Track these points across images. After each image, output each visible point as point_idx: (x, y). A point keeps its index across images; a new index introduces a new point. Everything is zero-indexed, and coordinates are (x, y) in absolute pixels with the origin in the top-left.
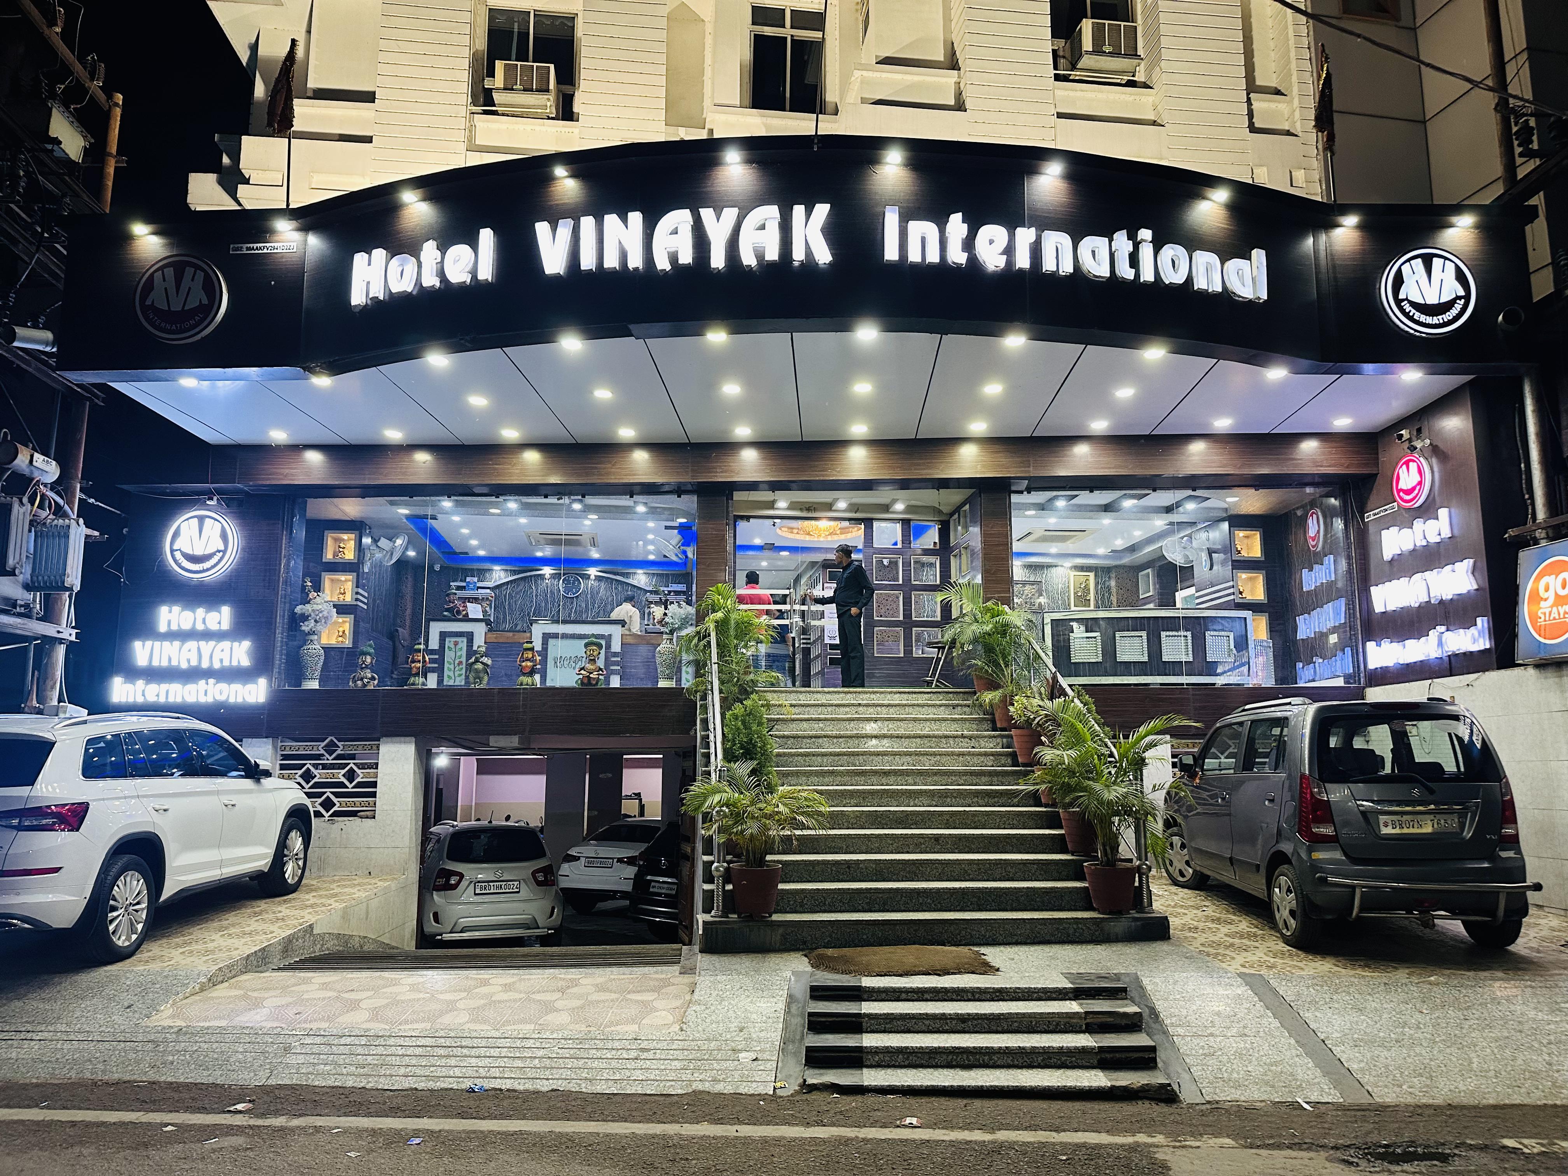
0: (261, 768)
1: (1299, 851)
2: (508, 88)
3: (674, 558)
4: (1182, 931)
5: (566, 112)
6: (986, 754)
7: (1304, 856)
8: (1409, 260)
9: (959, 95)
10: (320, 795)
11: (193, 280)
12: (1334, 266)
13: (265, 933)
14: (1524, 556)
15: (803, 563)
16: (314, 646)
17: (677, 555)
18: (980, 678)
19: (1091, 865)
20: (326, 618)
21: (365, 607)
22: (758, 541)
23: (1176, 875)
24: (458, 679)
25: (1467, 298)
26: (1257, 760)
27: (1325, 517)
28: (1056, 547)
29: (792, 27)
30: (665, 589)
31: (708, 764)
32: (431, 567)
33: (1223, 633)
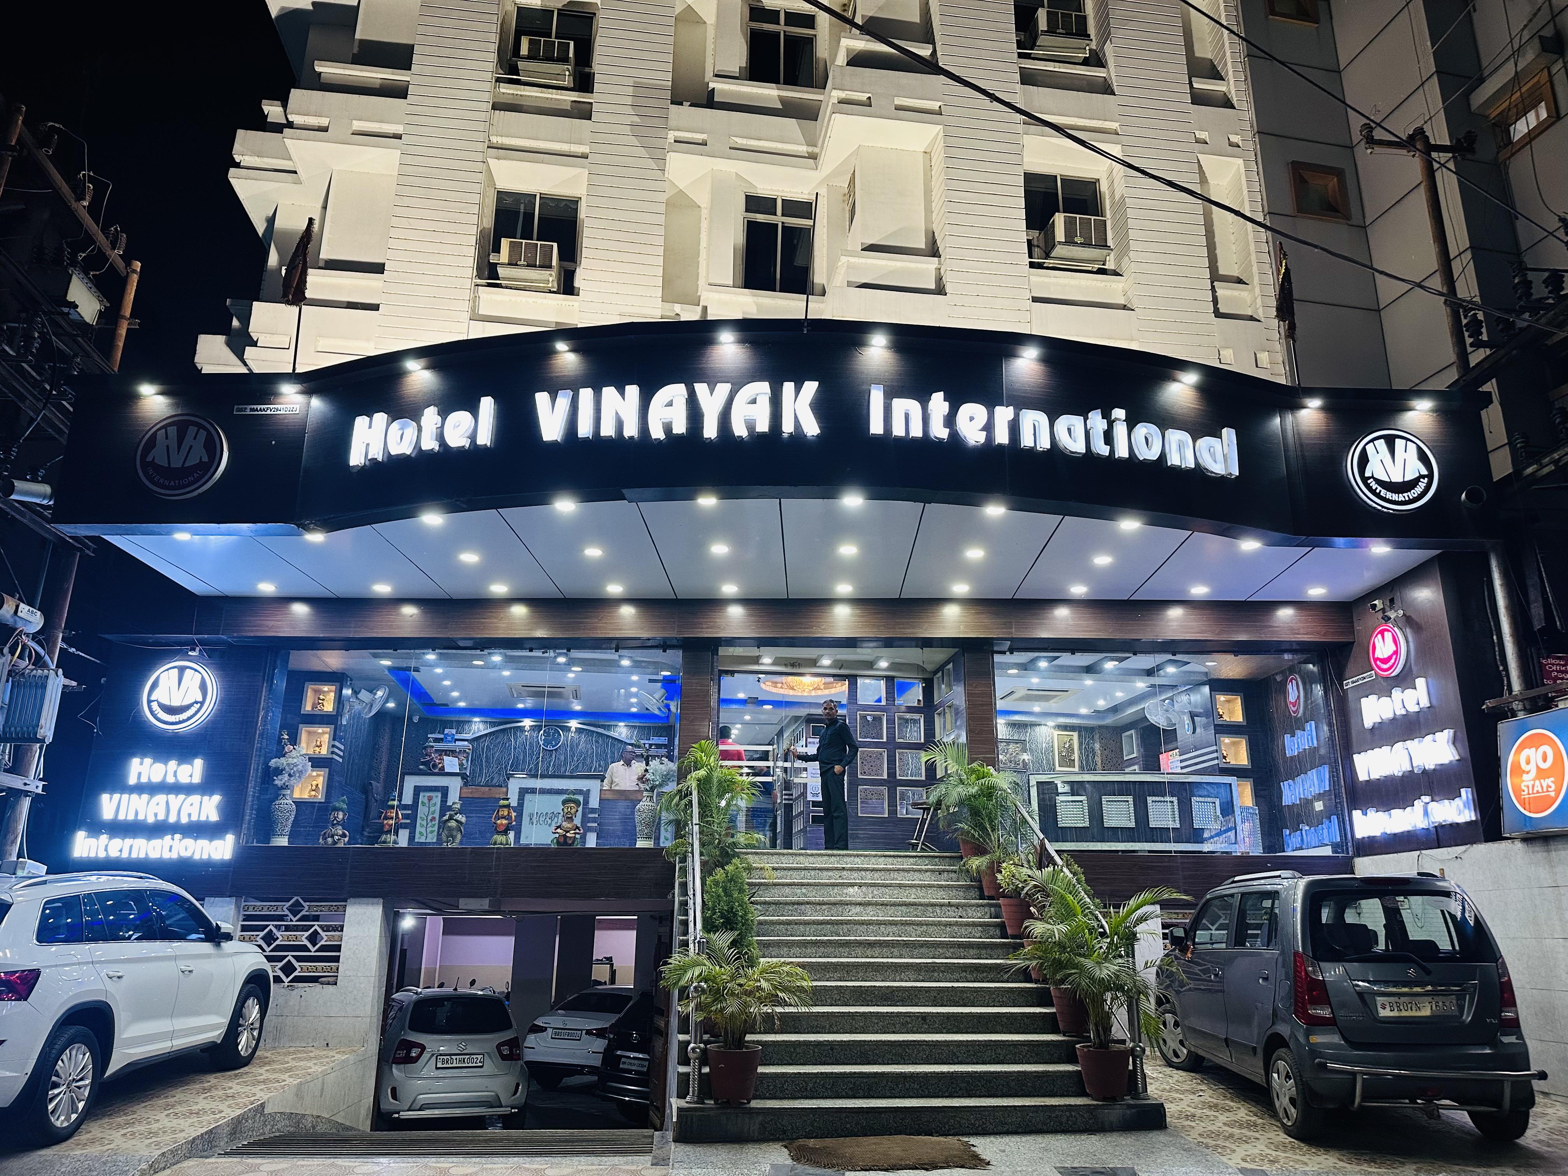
0: (222, 931)
1: (1297, 1034)
2: (512, 264)
3: (657, 712)
4: (1178, 1118)
5: (567, 287)
6: (974, 925)
7: (1302, 1039)
8: (1372, 441)
9: (939, 280)
10: (280, 959)
11: (195, 438)
12: (1301, 445)
13: (214, 1113)
14: (1504, 728)
15: (786, 717)
16: (286, 801)
17: (659, 709)
18: (965, 842)
19: (1083, 1047)
20: (301, 772)
21: (341, 760)
22: (741, 696)
23: (1170, 1055)
24: (430, 836)
25: (1430, 476)
26: (1249, 932)
27: (1304, 684)
28: (1040, 706)
29: (783, 215)
30: (647, 742)
31: (686, 933)
32: (410, 718)
33: (1209, 799)
